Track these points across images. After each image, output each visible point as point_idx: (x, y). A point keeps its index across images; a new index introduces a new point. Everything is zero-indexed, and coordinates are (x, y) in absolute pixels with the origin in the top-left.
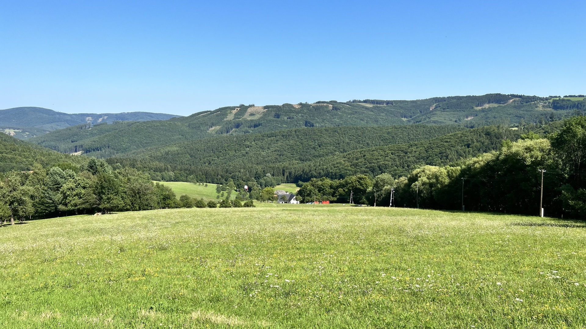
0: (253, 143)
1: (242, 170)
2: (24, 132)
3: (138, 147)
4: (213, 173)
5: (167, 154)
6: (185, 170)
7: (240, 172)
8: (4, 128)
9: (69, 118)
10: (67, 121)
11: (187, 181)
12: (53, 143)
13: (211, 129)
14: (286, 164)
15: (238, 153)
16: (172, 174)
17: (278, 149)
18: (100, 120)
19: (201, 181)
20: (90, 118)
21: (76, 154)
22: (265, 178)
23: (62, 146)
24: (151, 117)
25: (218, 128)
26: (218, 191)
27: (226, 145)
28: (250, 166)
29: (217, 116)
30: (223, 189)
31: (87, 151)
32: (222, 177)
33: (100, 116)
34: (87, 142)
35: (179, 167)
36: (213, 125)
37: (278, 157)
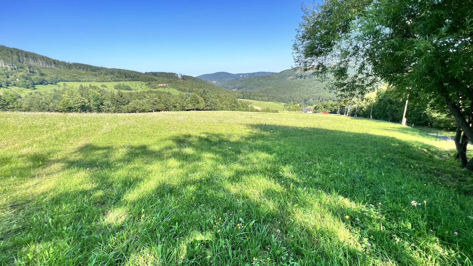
0: (306, 84)
1: (298, 97)
2: (219, 82)
3: (257, 87)
4: (284, 98)
5: (267, 89)
6: (273, 96)
7: (297, 98)
8: (212, 80)
9: (234, 76)
10: (233, 77)
11: (272, 101)
12: (227, 86)
13: (289, 78)
14: (321, 94)
15: (299, 89)
16: (266, 98)
17: (319, 87)
18: (245, 76)
19: (279, 101)
20: (242, 75)
21: (234, 90)
22: (309, 101)
23: (230, 87)
24: (265, 74)
25: (292, 77)
26: (285, 106)
27: (293, 85)
28: (302, 95)
29: (292, 72)
30: (287, 106)
31: (238, 89)
32: (288, 100)
33: (245, 74)
34: (238, 85)
35: (270, 95)
36: (290, 76)
37: (318, 91)
